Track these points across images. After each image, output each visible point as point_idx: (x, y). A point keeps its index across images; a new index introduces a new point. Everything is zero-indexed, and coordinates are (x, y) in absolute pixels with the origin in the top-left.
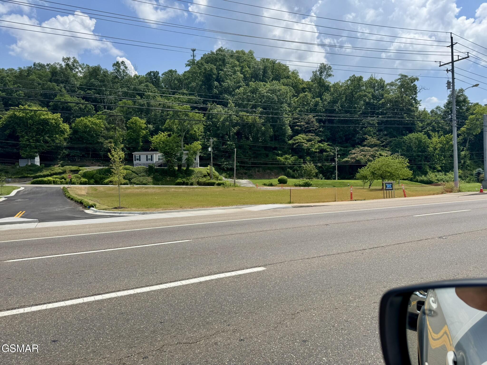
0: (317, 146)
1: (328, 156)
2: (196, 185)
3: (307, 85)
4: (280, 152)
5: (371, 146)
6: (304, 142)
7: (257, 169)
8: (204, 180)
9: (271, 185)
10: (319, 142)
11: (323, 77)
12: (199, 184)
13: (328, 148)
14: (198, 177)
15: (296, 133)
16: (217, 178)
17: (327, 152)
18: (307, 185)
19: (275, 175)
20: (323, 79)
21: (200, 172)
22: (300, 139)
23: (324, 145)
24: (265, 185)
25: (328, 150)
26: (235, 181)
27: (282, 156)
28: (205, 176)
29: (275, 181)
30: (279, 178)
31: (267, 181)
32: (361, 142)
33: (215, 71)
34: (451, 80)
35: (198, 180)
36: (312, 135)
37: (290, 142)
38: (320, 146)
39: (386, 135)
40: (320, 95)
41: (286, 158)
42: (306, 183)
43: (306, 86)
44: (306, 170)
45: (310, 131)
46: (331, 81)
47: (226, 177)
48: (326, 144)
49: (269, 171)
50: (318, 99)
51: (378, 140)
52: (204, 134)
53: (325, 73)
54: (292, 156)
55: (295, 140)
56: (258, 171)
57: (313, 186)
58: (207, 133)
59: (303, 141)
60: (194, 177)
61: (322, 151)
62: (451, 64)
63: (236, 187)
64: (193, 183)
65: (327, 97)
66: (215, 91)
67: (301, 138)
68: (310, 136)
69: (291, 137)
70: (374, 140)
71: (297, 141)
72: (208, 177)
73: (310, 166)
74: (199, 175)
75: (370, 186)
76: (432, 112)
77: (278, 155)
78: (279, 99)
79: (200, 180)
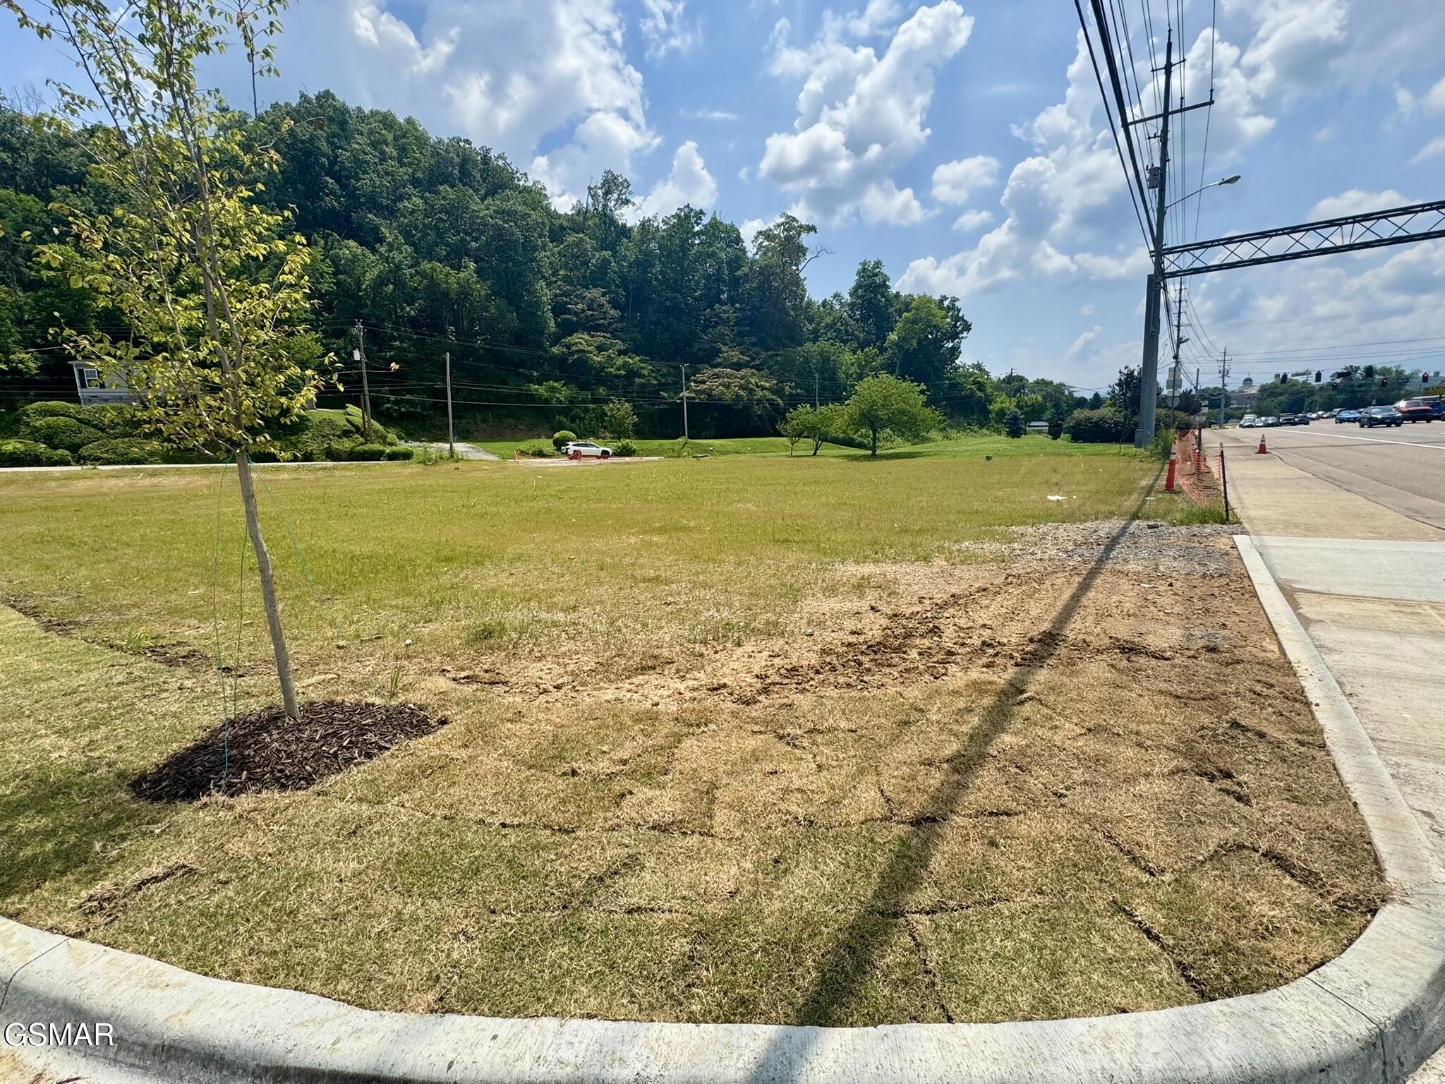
0: (620, 362)
1: (643, 385)
2: (323, 460)
3: (568, 221)
4: (535, 374)
5: (738, 366)
6: (589, 352)
7: (479, 417)
8: (346, 445)
9: (541, 454)
10: (620, 353)
11: (612, 204)
12: (332, 455)
13: (646, 369)
14: (323, 437)
15: (568, 329)
16: (383, 439)
17: (643, 376)
18: (625, 452)
19: (529, 430)
20: (611, 210)
21: (331, 423)
22: (581, 343)
23: (634, 361)
24: (523, 453)
25: (645, 372)
26: (451, 446)
27: (540, 384)
28: (346, 434)
29: (546, 444)
30: (557, 435)
31: (525, 445)
32: (710, 357)
33: (325, 147)
35: (326, 446)
36: (604, 337)
37: (555, 350)
38: (626, 363)
39: (754, 345)
40: (612, 247)
41: (552, 389)
42: (624, 447)
43: (565, 224)
44: (612, 416)
45: (598, 328)
46: (629, 217)
47: (400, 438)
48: (638, 358)
49: (511, 421)
50: (607, 254)
51: (742, 353)
52: (314, 316)
53: (615, 196)
54: (564, 385)
55: (568, 347)
56: (483, 421)
57: (638, 456)
58: (322, 316)
59: (589, 349)
60: (310, 435)
61: (632, 374)
63: (460, 462)
64: (311, 453)
65: (629, 251)
66: (329, 202)
67: (580, 340)
68: (600, 338)
69: (556, 340)
70: (735, 355)
71: (573, 348)
72: (356, 436)
73: (620, 408)
74: (327, 430)
75: (817, 449)
77: (531, 380)
78: (526, 237)
79: (335, 446)
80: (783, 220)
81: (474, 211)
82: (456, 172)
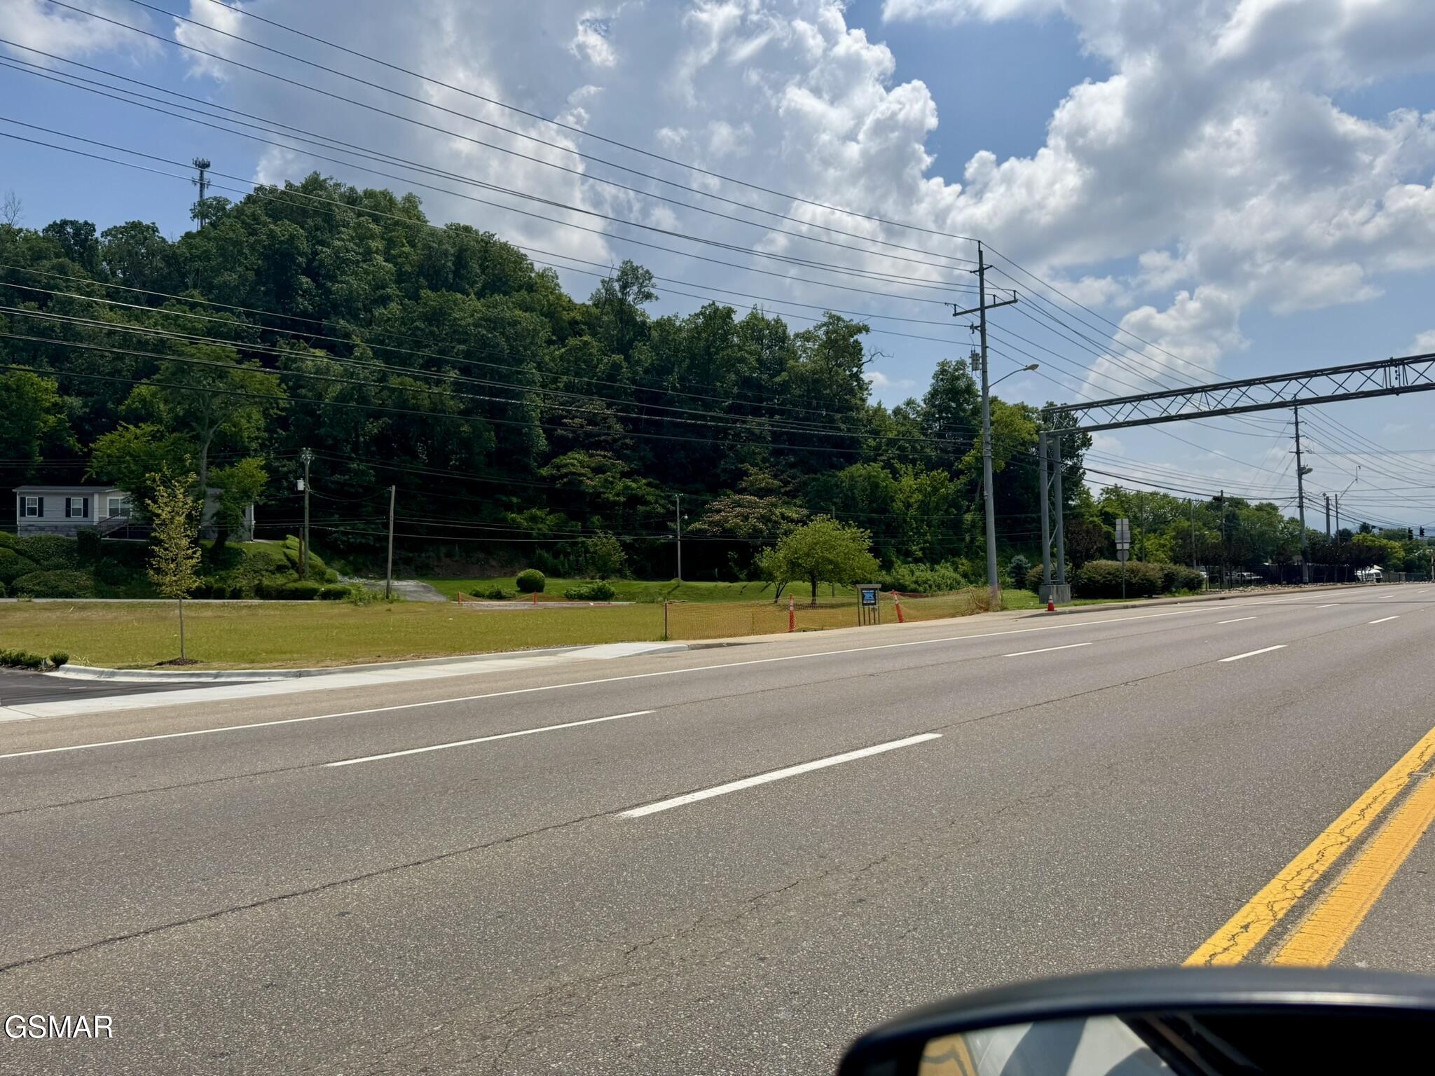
0: (619, 486)
1: (648, 515)
2: (252, 598)
3: (583, 314)
4: (515, 500)
5: (763, 493)
6: (584, 475)
7: (443, 550)
8: (279, 580)
9: (498, 596)
10: (624, 475)
11: (630, 299)
12: (262, 593)
13: (651, 494)
14: (255, 572)
15: (561, 446)
16: (321, 576)
17: (646, 503)
18: (602, 595)
19: (502, 567)
20: (629, 305)
21: (265, 557)
22: (573, 465)
23: (639, 485)
24: (478, 595)
25: (650, 498)
26: (388, 585)
27: (520, 511)
28: (280, 569)
29: (508, 584)
30: (521, 574)
31: (483, 586)
32: (733, 481)
33: (304, 245)
34: (979, 350)
35: (257, 582)
36: (605, 457)
37: (544, 472)
38: (627, 488)
39: (792, 466)
40: (624, 348)
41: (534, 519)
42: (600, 589)
43: (579, 318)
44: (595, 552)
45: (598, 445)
46: (652, 312)
47: (344, 574)
48: (644, 481)
49: (481, 555)
50: (618, 358)
51: (775, 476)
52: (266, 435)
53: (635, 288)
54: (550, 513)
55: (558, 467)
56: (449, 555)
57: (617, 600)
58: (277, 433)
59: (583, 471)
60: (242, 570)
61: (634, 500)
62: (978, 313)
63: (395, 604)
64: (240, 590)
65: (644, 354)
66: (303, 303)
67: (575, 460)
68: (600, 457)
69: (546, 459)
70: (764, 478)
71: (564, 470)
72: (291, 571)
73: (606, 543)
74: (260, 565)
75: (777, 597)
76: (897, 411)
77: (509, 507)
78: (512, 348)
79: (266, 582)
80: (826, 320)
81: (456, 318)
82: (450, 264)
